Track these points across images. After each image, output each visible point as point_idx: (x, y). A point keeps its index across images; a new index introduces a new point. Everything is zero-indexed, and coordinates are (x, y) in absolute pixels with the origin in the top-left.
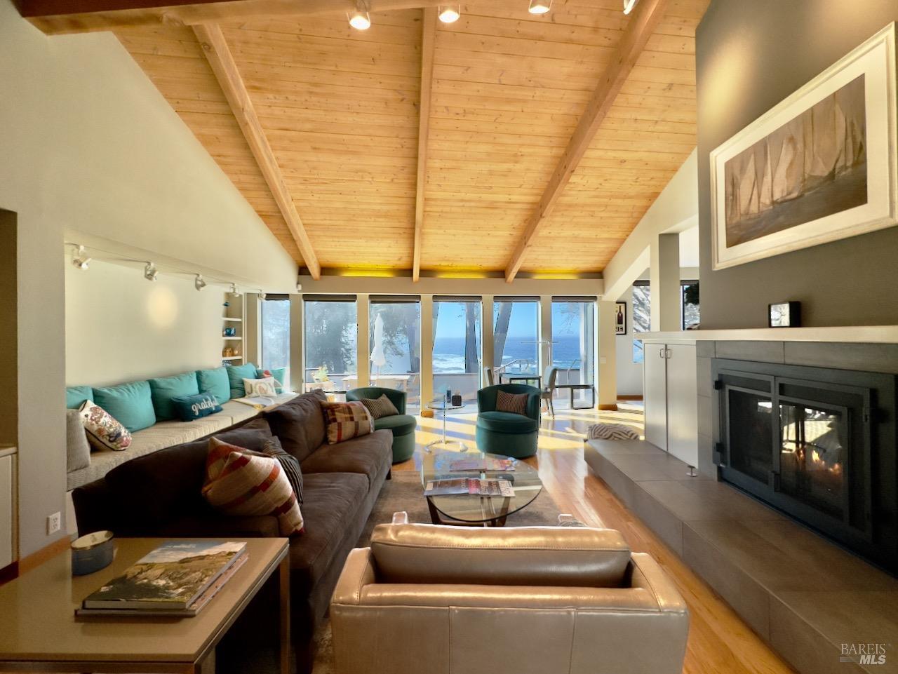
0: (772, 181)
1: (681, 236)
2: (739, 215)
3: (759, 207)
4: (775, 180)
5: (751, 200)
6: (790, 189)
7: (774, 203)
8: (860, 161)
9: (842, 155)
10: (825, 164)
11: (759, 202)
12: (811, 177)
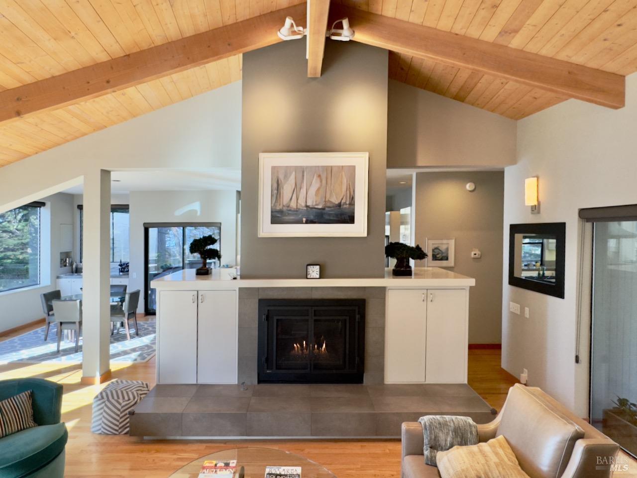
0: (307, 193)
2: (281, 204)
3: (297, 205)
5: (291, 199)
6: (317, 203)
7: (307, 206)
8: (352, 203)
9: (345, 197)
10: (337, 198)
11: (297, 202)
12: (329, 201)
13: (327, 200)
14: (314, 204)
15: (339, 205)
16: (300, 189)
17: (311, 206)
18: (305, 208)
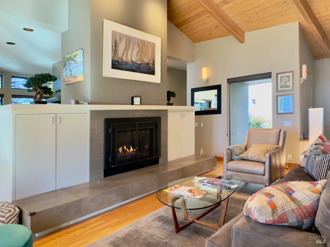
0: (132, 53)
2: (118, 57)
5: (123, 55)
6: (137, 60)
7: (132, 61)
8: (154, 64)
9: (150, 60)
10: (147, 59)
11: (127, 58)
12: (143, 60)
14: (136, 60)
15: (148, 64)
16: (128, 49)
17: (134, 62)
18: (131, 62)
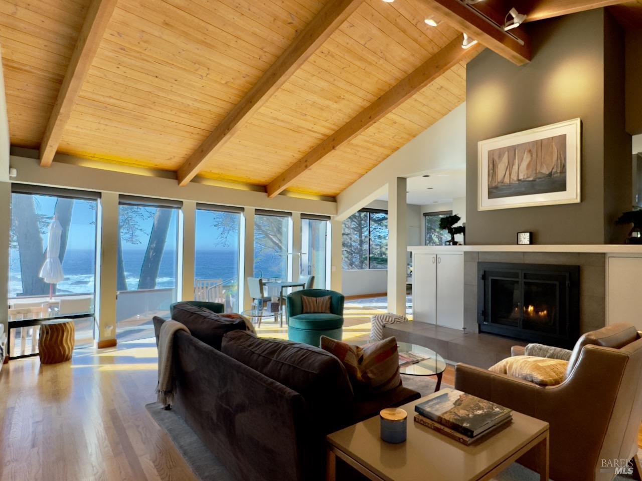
0: (518, 169)
1: (408, 180)
2: (497, 181)
3: (510, 181)
4: (520, 168)
5: (505, 176)
6: (528, 176)
7: (519, 180)
8: (562, 172)
9: (555, 166)
10: (547, 168)
11: (510, 178)
12: (540, 172)
13: (537, 172)
14: (525, 177)
15: (550, 175)
16: (513, 166)
17: (522, 180)
18: (517, 182)
